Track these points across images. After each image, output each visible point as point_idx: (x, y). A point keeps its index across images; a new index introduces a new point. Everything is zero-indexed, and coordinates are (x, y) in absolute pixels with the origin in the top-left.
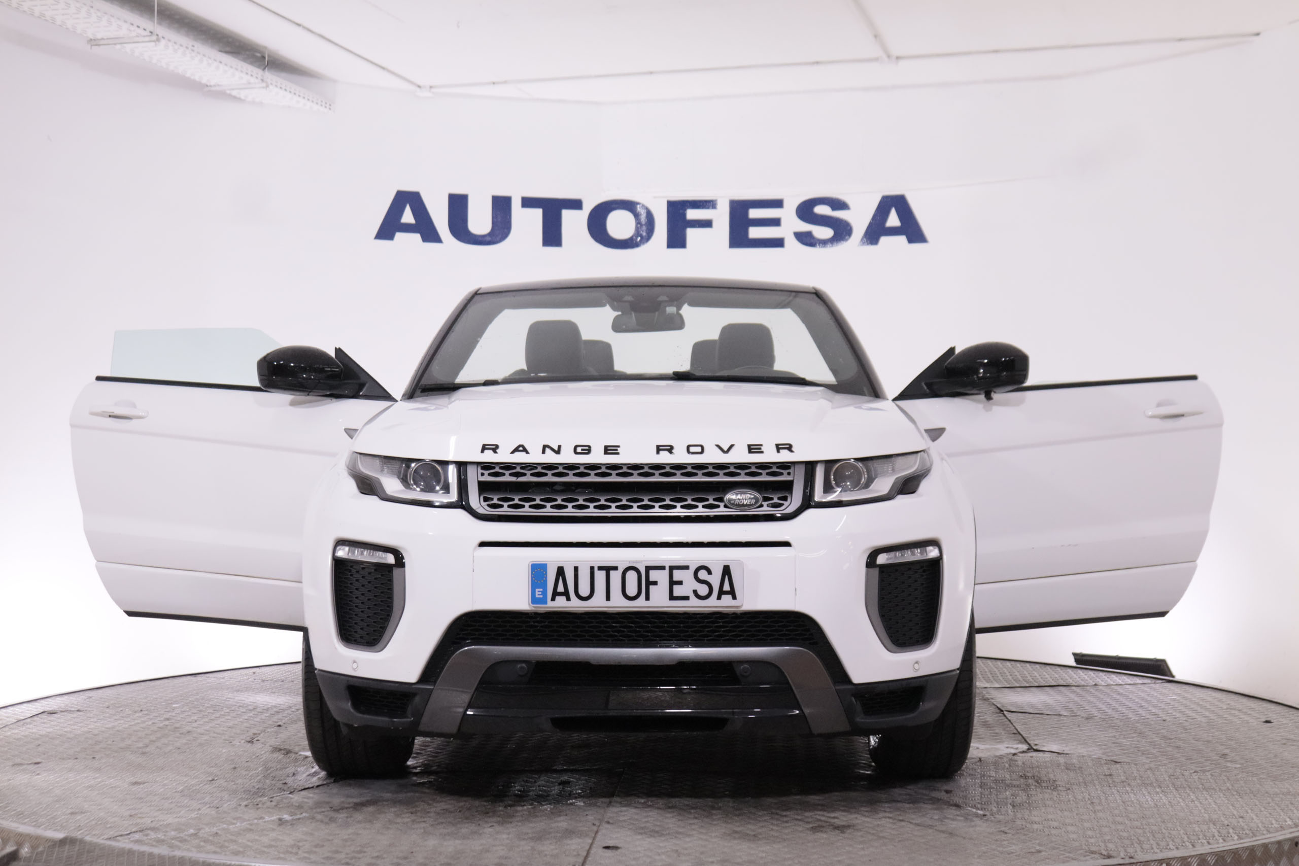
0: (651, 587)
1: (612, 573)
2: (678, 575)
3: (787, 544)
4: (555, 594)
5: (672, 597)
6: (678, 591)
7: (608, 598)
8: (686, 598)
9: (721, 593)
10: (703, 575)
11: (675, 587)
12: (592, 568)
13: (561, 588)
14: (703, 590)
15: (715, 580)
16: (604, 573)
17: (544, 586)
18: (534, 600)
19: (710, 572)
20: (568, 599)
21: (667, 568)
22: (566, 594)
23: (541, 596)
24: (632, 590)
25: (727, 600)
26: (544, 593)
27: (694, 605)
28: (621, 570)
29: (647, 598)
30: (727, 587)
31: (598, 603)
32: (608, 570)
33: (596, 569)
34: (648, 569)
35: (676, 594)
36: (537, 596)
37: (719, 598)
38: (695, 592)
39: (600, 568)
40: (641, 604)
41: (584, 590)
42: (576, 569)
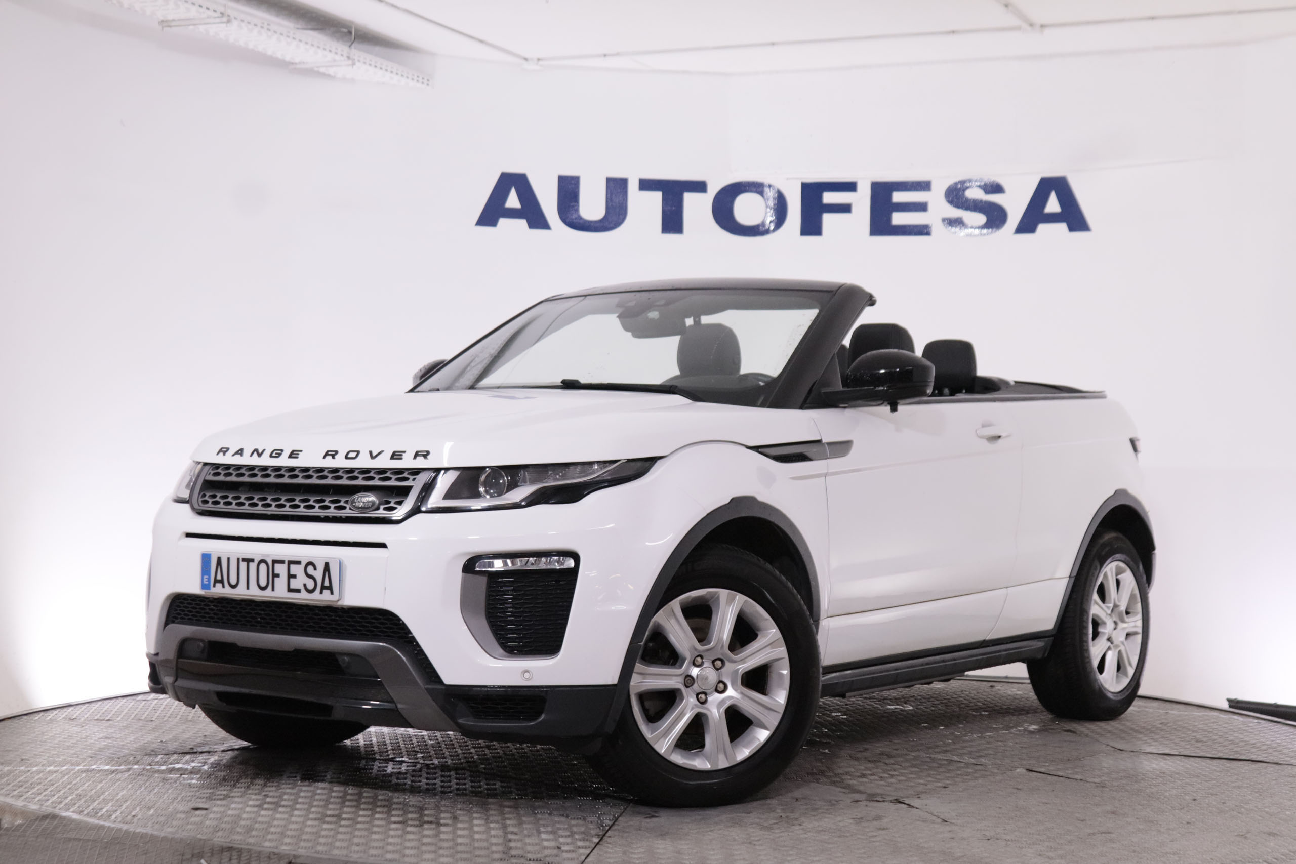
0: (276, 579)
1: (251, 564)
2: (294, 569)
3: (383, 546)
4: (216, 581)
5: (290, 590)
6: (294, 584)
7: (248, 588)
8: (298, 591)
9: (323, 588)
10: (310, 570)
11: (292, 580)
12: (238, 559)
13: (219, 577)
14: (310, 585)
15: (318, 575)
16: (245, 564)
17: (209, 575)
18: (204, 586)
19: (315, 569)
20: (223, 587)
21: (286, 562)
22: (222, 581)
23: (207, 583)
24: (263, 583)
25: (327, 592)
26: (209, 580)
27: (303, 598)
28: (256, 562)
29: (273, 589)
30: (327, 583)
31: (241, 592)
32: (248, 561)
33: (241, 560)
34: (275, 562)
35: (292, 587)
36: (205, 582)
37: (321, 593)
38: (305, 585)
39: (244, 560)
40: (268, 595)
41: (233, 582)
42: (229, 559)
